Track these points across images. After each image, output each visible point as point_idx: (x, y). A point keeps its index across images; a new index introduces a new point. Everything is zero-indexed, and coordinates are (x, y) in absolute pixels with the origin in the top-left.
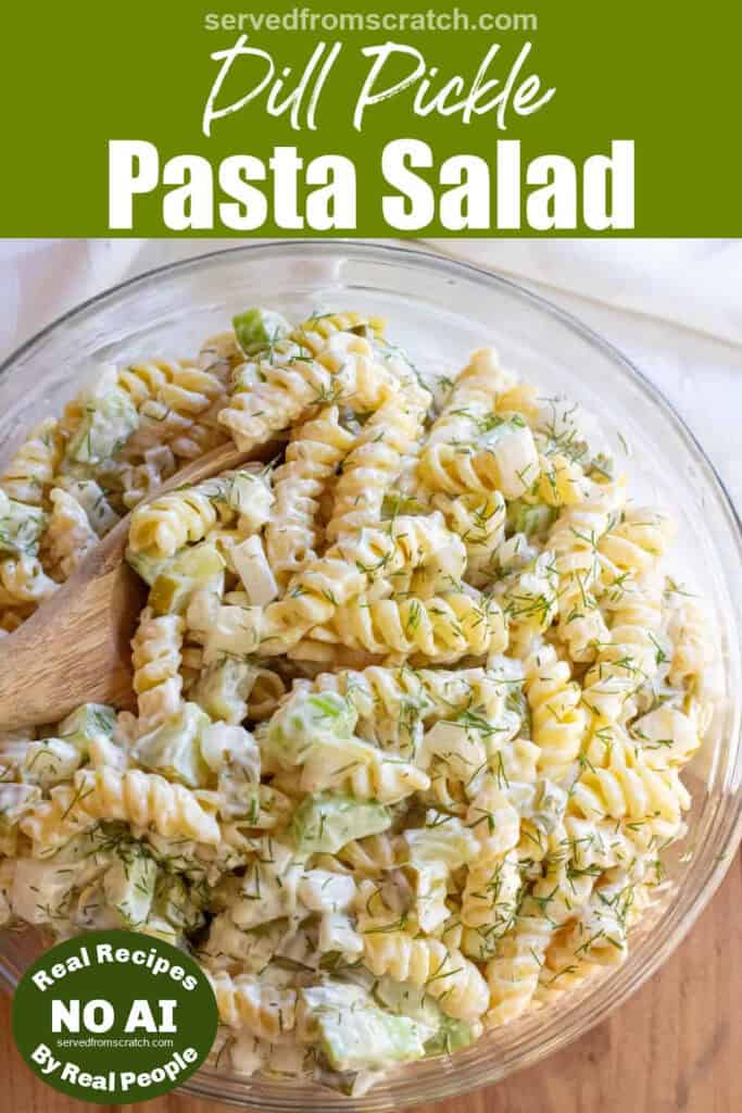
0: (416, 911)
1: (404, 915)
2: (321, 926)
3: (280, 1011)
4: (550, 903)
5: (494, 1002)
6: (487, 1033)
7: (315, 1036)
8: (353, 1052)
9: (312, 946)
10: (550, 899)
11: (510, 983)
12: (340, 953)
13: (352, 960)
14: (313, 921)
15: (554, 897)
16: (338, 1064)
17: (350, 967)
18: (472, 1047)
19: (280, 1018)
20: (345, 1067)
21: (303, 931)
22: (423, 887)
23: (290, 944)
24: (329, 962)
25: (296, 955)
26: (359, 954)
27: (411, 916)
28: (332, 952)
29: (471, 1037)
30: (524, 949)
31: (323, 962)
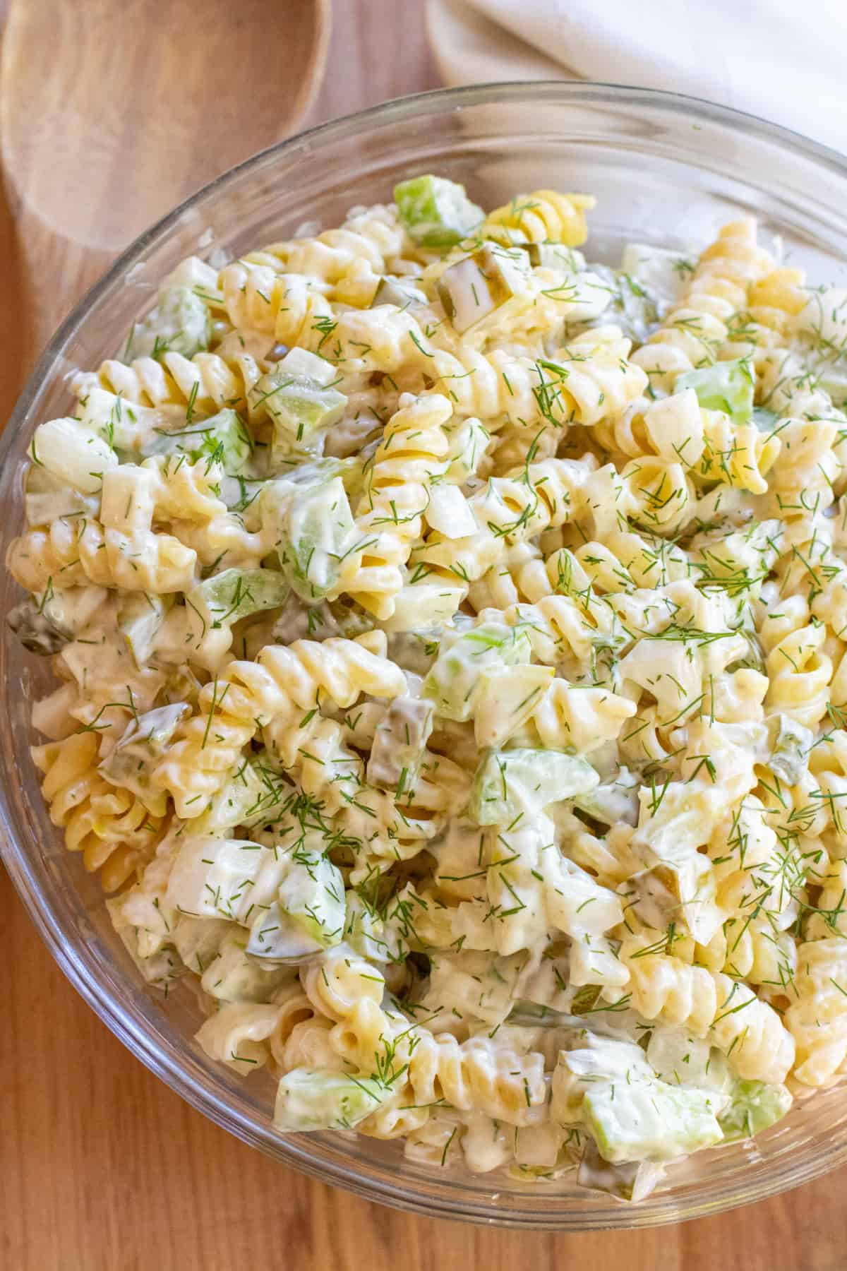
0: (684, 923)
1: (671, 929)
2: (572, 949)
3: (526, 1081)
4: (839, 915)
5: (802, 1056)
6: (798, 1105)
7: (579, 1115)
8: (631, 1137)
9: (561, 981)
10: (838, 910)
11: (816, 1028)
12: (600, 988)
13: (615, 997)
14: (560, 946)
15: (842, 907)
16: (612, 1151)
17: (610, 1008)
18: (780, 1125)
19: (526, 1090)
20: (619, 1157)
21: (549, 964)
22: (686, 889)
23: (532, 981)
24: (583, 1003)
25: (541, 996)
26: (623, 989)
27: (680, 929)
28: (588, 986)
29: (778, 1110)
30: (824, 983)
31: (576, 1002)
